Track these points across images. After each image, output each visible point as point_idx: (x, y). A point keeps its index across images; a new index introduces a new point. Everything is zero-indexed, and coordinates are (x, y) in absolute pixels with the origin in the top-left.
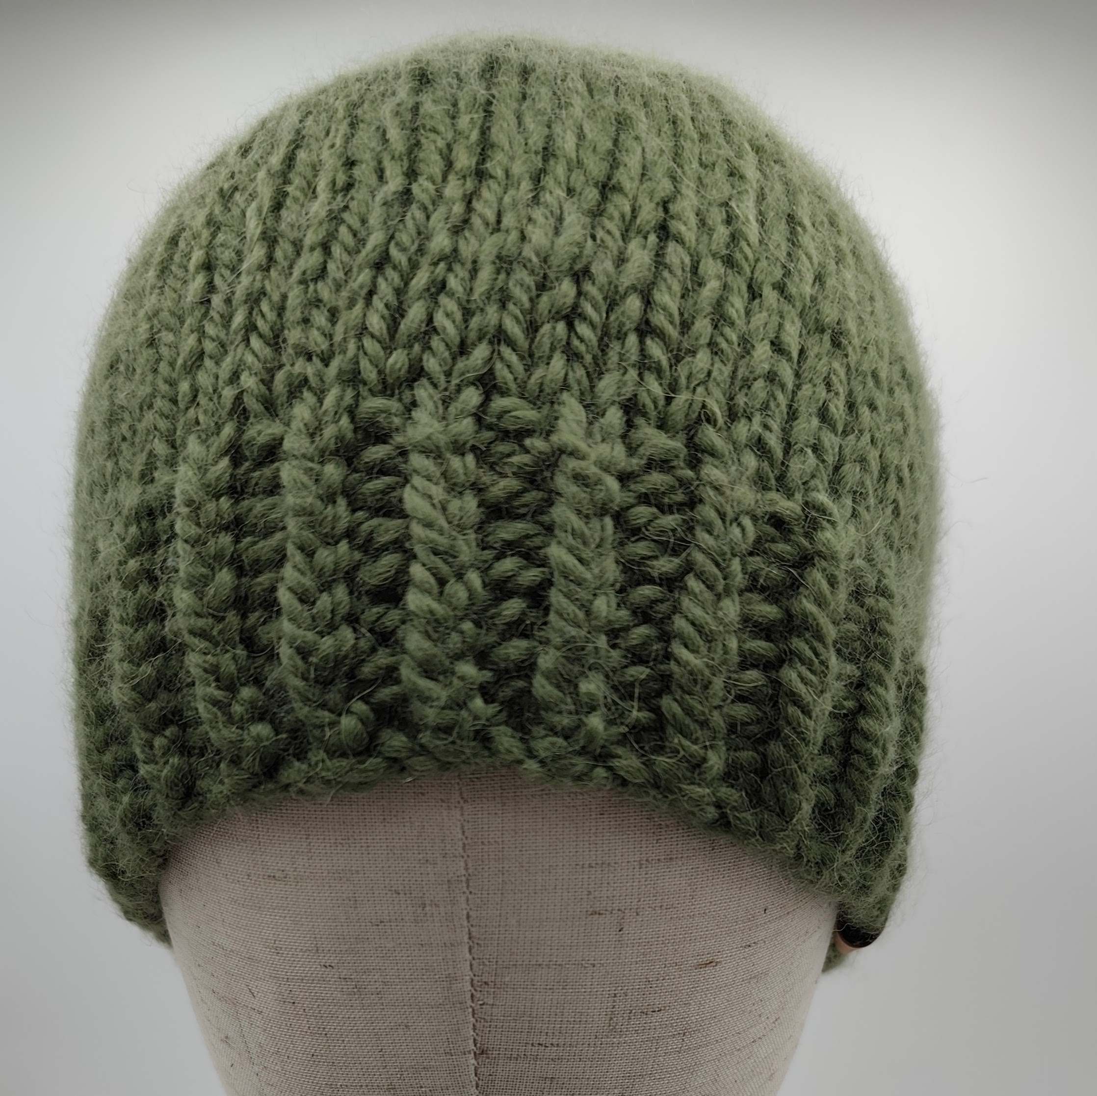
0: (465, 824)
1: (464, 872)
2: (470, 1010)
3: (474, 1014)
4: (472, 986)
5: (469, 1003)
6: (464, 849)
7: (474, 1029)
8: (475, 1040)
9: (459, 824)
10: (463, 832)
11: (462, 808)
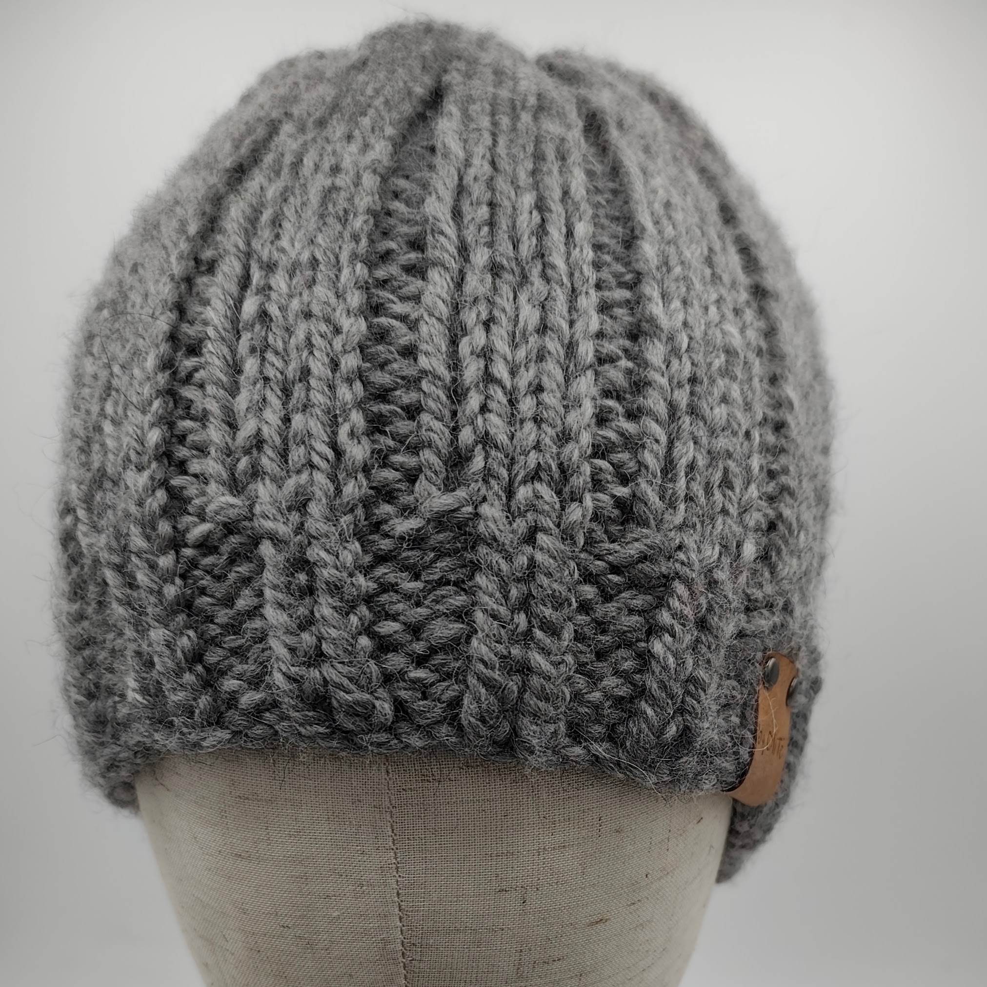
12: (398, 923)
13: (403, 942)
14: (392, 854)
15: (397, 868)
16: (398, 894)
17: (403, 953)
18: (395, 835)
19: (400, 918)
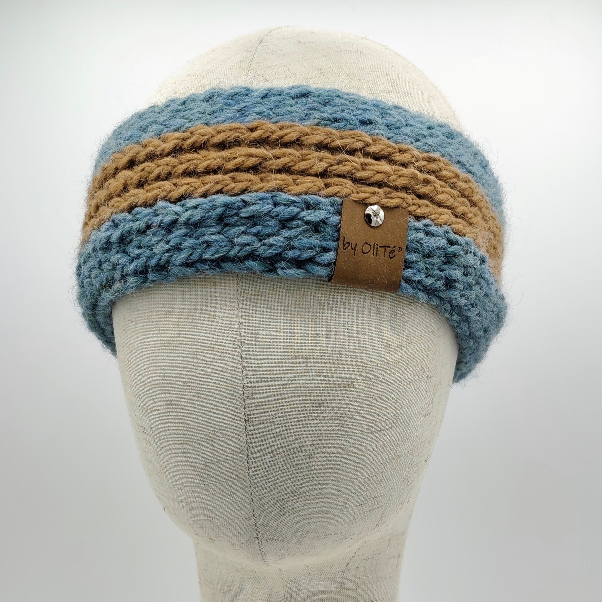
0: (240, 318)
1: (240, 338)
2: (243, 399)
3: (244, 401)
4: (243, 388)
5: (242, 396)
6: (240, 328)
7: (245, 409)
8: (245, 414)
9: (237, 318)
10: (239, 321)
11: (239, 311)
12: (241, 374)
13: (243, 386)
14: (239, 334)
15: (241, 342)
16: (242, 357)
17: (244, 393)
18: (241, 324)
19: (242, 371)
